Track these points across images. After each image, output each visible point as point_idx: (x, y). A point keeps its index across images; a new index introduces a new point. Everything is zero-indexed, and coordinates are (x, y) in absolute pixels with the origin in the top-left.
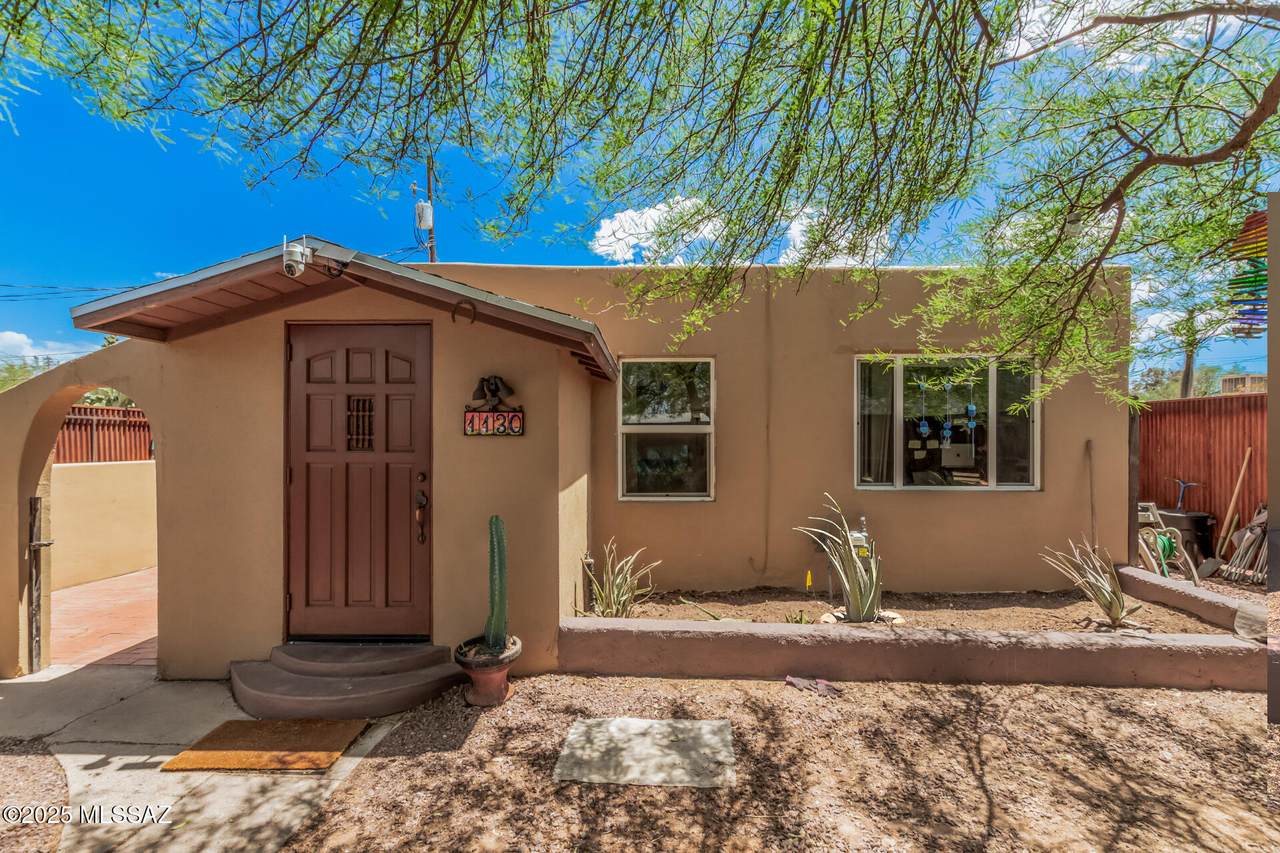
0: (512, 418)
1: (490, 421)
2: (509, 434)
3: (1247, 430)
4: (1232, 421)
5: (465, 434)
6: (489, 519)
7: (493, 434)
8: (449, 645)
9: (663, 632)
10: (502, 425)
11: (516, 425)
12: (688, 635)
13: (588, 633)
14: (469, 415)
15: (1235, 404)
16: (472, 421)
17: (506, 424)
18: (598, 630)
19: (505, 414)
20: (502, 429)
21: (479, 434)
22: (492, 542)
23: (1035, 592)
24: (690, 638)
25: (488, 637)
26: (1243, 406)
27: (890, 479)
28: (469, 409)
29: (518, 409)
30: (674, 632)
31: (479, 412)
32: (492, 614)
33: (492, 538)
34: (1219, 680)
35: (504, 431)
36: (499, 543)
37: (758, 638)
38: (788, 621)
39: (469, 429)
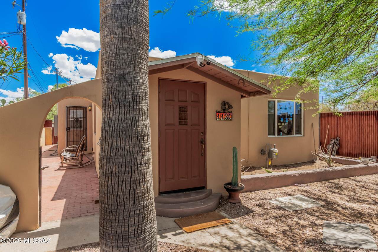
0: (229, 115)
1: (223, 115)
2: (228, 120)
3: (328, 121)
4: (324, 119)
5: (217, 120)
6: (233, 148)
7: (224, 120)
8: (211, 189)
9: (266, 177)
10: (227, 117)
11: (230, 117)
12: (272, 177)
13: (249, 179)
14: (217, 114)
15: (325, 115)
16: (218, 116)
17: (228, 117)
18: (251, 178)
19: (227, 113)
20: (227, 118)
21: (220, 120)
22: (233, 155)
23: (303, 162)
24: (273, 177)
25: (232, 183)
26: (327, 116)
27: (274, 134)
28: (217, 112)
29: (230, 112)
30: (269, 176)
31: (220, 113)
32: (234, 176)
33: (234, 153)
34: (361, 174)
35: (227, 119)
36: (236, 155)
37: (287, 175)
38: (284, 171)
39: (218, 118)
